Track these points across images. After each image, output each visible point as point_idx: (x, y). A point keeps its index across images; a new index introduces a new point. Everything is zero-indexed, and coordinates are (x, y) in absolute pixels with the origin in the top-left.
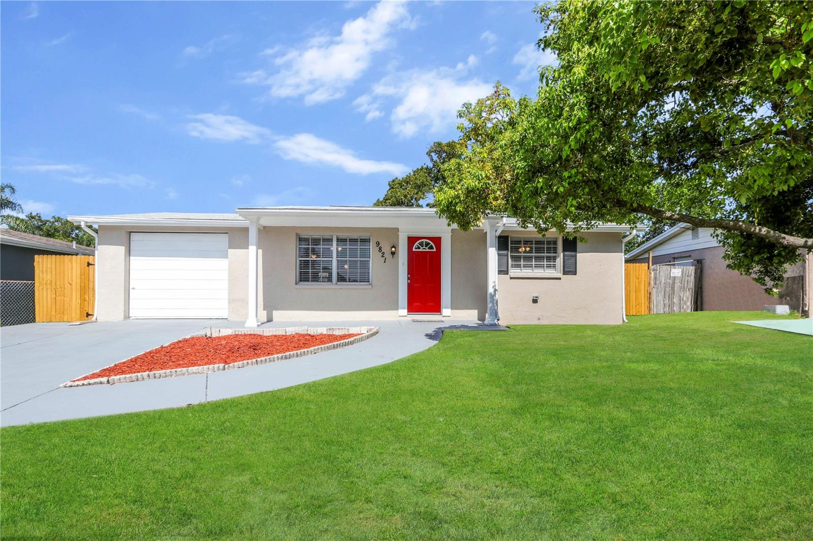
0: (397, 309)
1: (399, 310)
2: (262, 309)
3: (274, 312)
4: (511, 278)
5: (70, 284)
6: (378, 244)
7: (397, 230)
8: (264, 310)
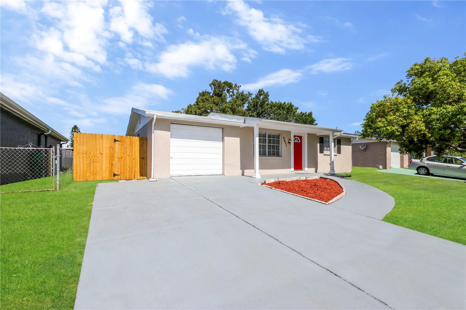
0: (291, 168)
1: (292, 169)
2: (240, 169)
3: (245, 170)
4: (324, 155)
5: (101, 154)
6: (284, 138)
7: (290, 132)
8: (241, 169)
